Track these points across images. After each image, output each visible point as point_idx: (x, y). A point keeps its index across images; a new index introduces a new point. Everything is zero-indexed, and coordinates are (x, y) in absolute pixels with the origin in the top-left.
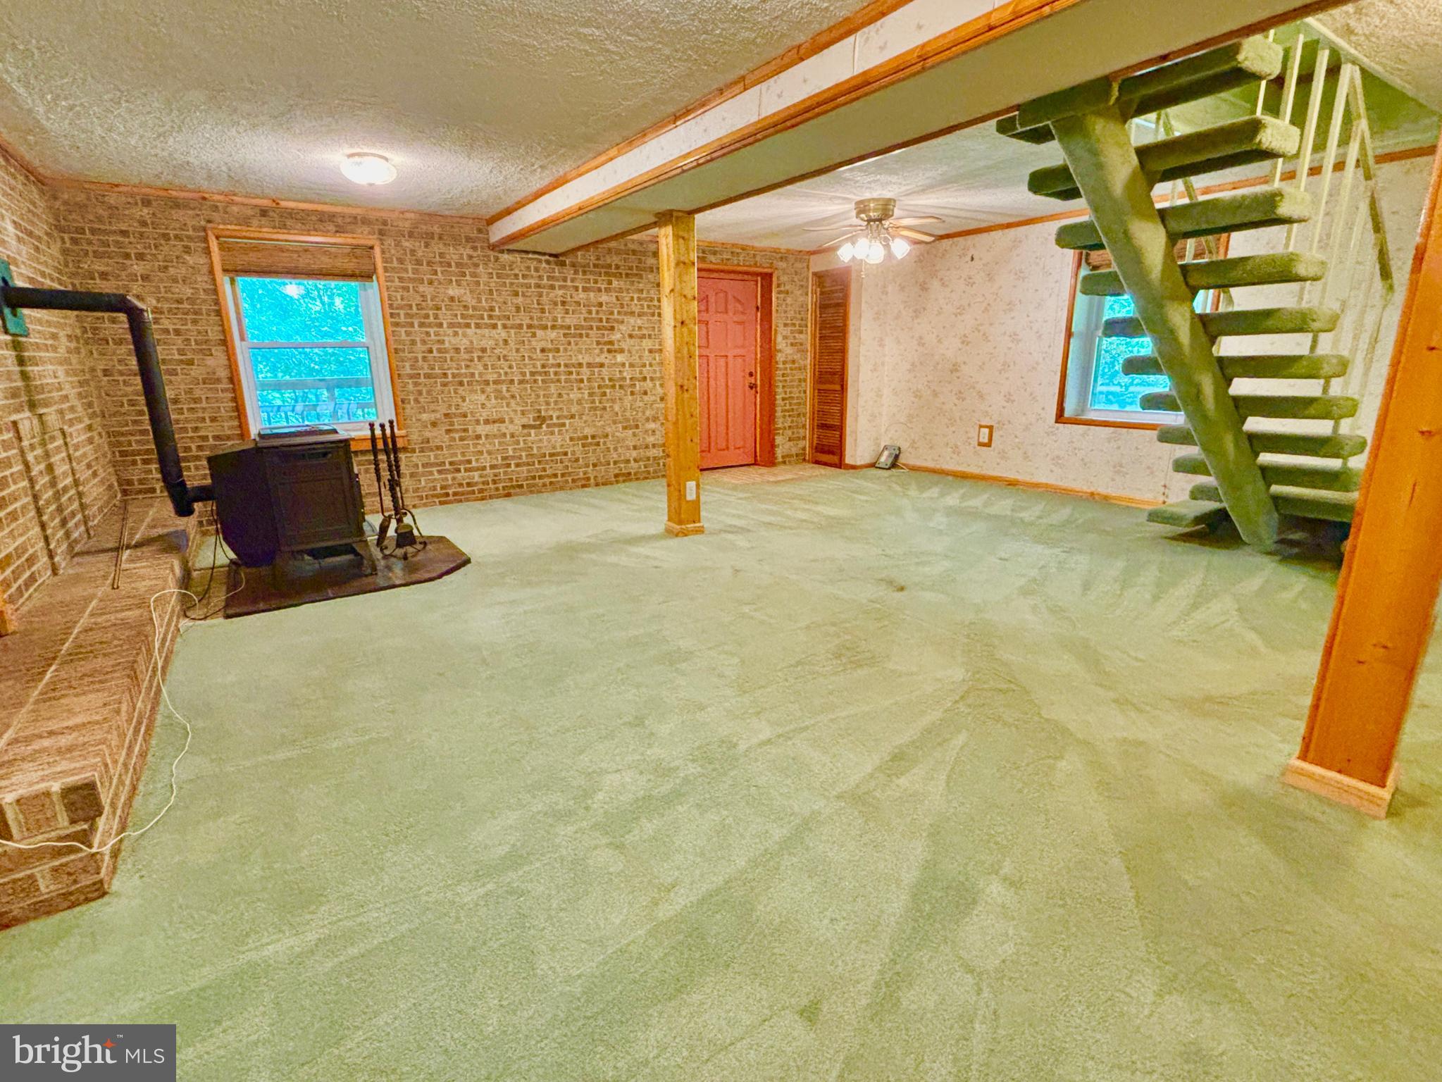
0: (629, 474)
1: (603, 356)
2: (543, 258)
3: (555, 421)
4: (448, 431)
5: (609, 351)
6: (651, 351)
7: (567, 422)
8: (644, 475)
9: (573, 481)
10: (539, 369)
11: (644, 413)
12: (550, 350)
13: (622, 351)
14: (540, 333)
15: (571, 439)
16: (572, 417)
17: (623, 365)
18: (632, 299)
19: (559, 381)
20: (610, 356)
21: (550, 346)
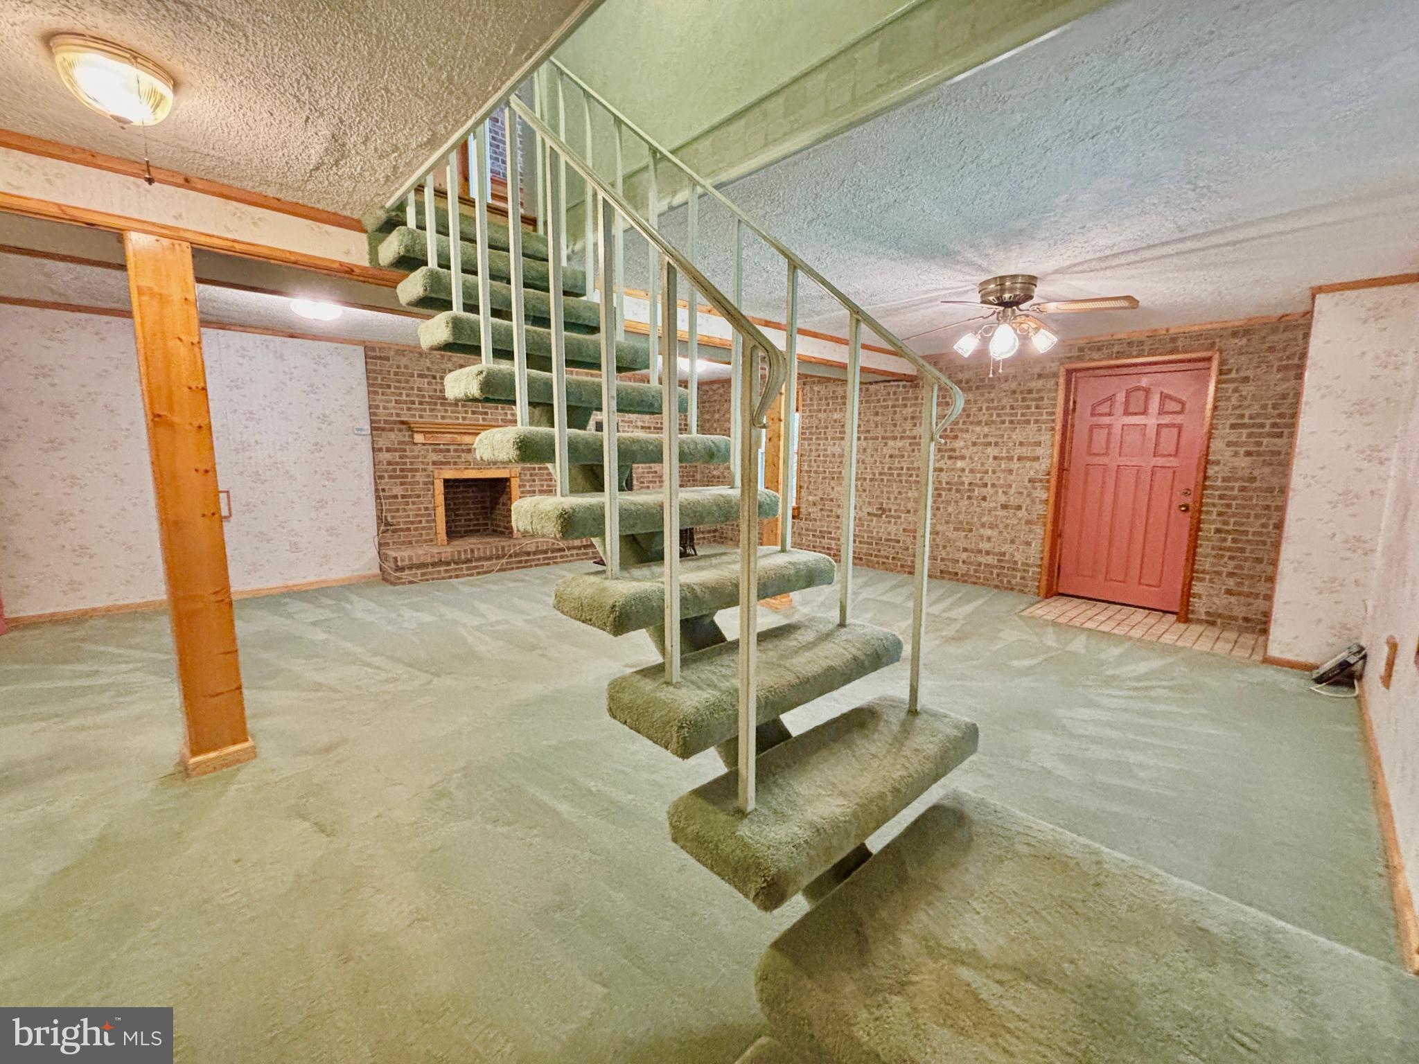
0: (956, 574)
1: (942, 462)
2: (901, 383)
3: (893, 513)
4: (822, 510)
5: (950, 458)
6: (995, 458)
7: (903, 515)
8: (974, 579)
9: (902, 566)
10: (886, 470)
11: (980, 518)
12: (896, 456)
13: (963, 458)
14: (891, 443)
15: (904, 530)
16: (908, 512)
17: (963, 470)
18: (980, 409)
19: (901, 481)
20: (949, 462)
21: (897, 453)
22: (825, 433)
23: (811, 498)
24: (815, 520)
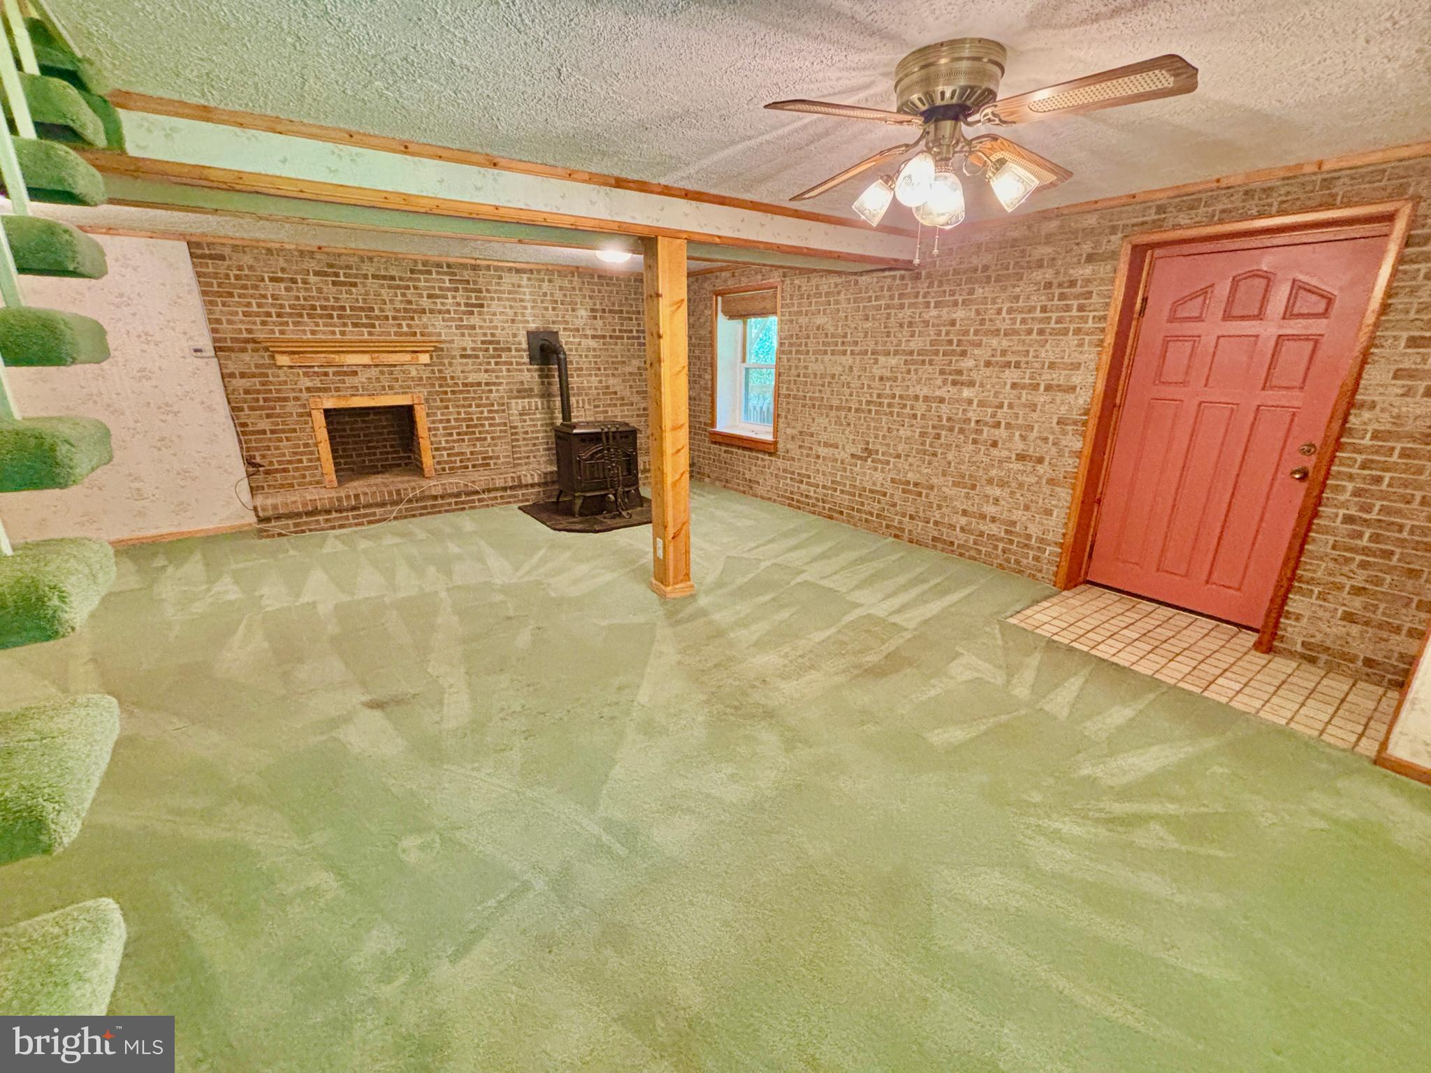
0: (952, 543)
1: (945, 389)
2: (898, 273)
3: (880, 456)
5: (954, 383)
6: (1014, 386)
7: (892, 460)
8: (973, 553)
9: (888, 527)
10: (875, 398)
11: (986, 470)
12: (888, 379)
13: (971, 384)
14: (882, 359)
15: (893, 481)
16: (899, 456)
17: (970, 402)
18: (999, 312)
19: (891, 413)
20: (953, 390)
21: (889, 374)
22: (806, 345)
23: (789, 431)
24: (793, 459)
